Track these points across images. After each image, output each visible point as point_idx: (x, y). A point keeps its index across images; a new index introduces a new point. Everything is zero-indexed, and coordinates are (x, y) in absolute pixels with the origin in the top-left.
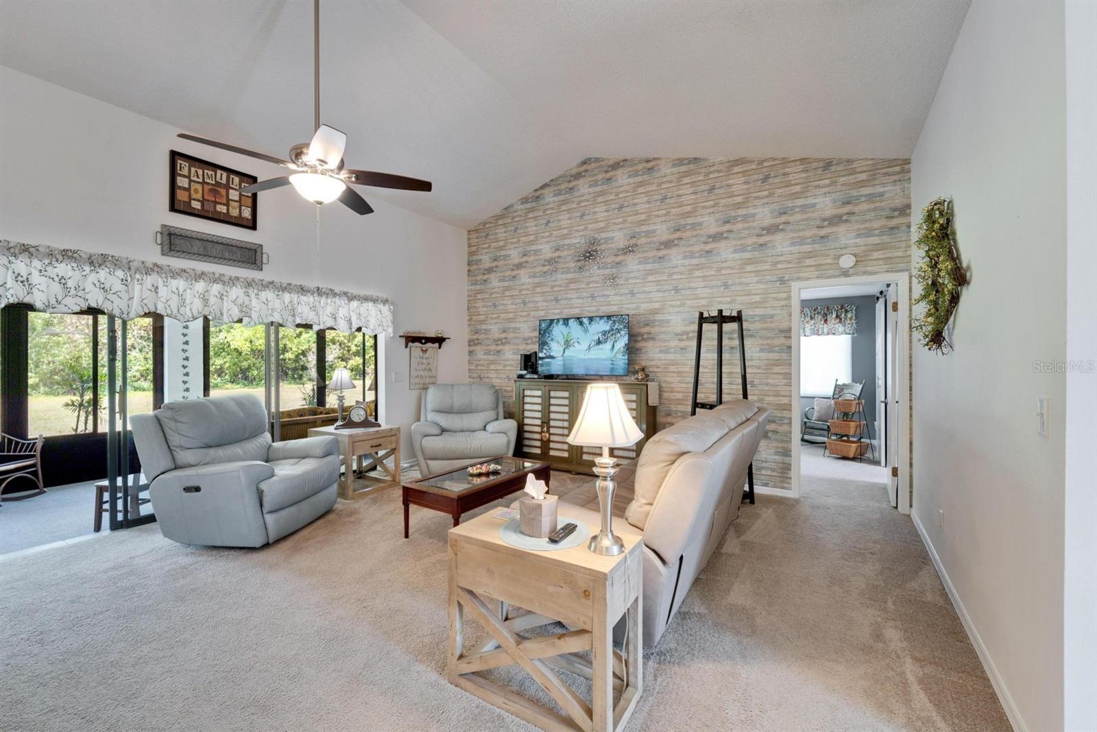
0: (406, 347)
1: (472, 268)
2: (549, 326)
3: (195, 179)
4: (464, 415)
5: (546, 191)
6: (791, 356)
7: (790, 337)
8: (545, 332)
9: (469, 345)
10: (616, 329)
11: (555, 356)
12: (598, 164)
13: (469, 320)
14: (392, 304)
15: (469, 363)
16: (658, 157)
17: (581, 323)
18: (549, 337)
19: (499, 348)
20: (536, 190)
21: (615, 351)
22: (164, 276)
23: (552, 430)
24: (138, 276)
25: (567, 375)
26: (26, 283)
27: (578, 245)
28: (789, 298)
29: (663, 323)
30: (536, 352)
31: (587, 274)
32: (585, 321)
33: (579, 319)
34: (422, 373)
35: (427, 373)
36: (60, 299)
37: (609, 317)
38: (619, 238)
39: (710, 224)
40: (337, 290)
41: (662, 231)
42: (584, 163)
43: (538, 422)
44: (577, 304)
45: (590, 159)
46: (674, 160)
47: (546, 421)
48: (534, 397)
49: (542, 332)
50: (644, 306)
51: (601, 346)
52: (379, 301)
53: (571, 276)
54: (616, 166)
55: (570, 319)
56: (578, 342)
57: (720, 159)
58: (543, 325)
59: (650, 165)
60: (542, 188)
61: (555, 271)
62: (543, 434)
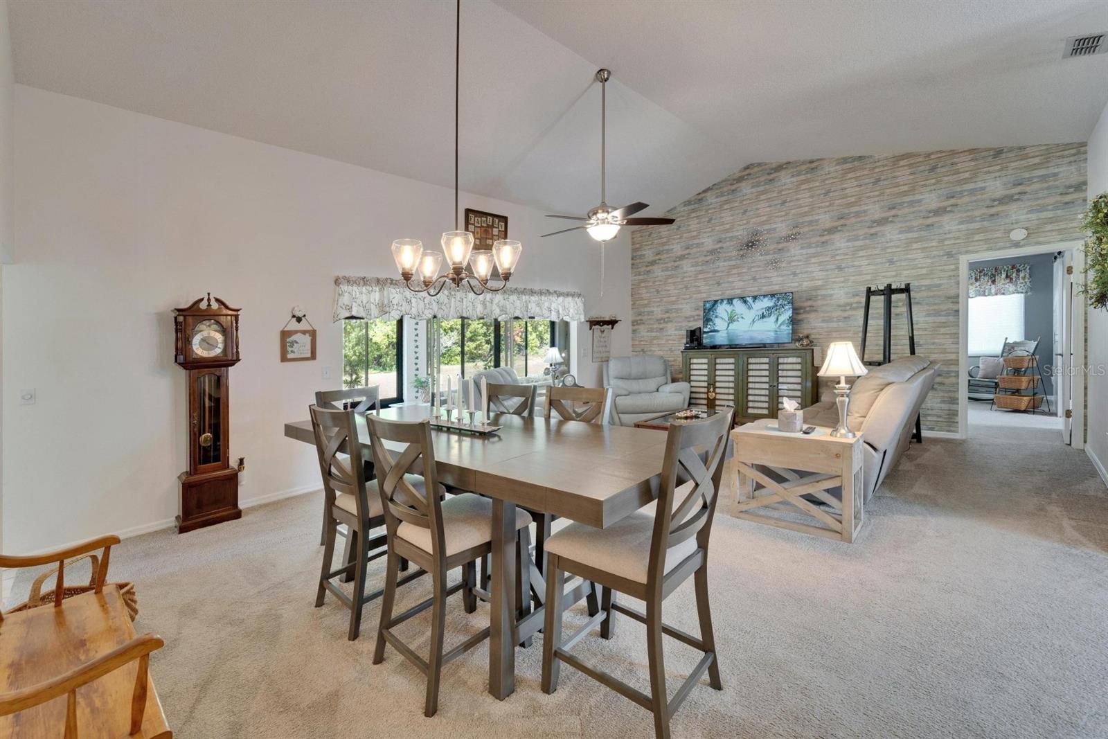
0: (590, 329)
1: (635, 262)
2: (714, 305)
3: (477, 225)
4: (640, 380)
5: (709, 194)
6: (959, 319)
7: (958, 303)
8: (709, 310)
9: (633, 325)
10: (780, 305)
11: (719, 329)
12: (760, 169)
13: (632, 305)
14: (583, 297)
15: (633, 340)
16: (822, 158)
17: (745, 302)
18: (713, 314)
19: (661, 326)
20: (699, 194)
21: (779, 322)
23: (718, 391)
25: (730, 345)
27: (740, 237)
28: (957, 269)
29: (825, 297)
30: (700, 328)
31: (750, 260)
32: (749, 300)
33: (744, 300)
34: (601, 349)
35: (604, 349)
37: (773, 295)
38: (782, 228)
39: (875, 210)
40: (550, 290)
41: (825, 220)
42: (747, 168)
43: (705, 384)
44: (738, 285)
45: (753, 164)
46: (838, 159)
47: (712, 383)
48: (700, 364)
49: (706, 311)
50: (806, 284)
51: (764, 320)
52: (576, 296)
53: (733, 263)
54: (779, 168)
55: (734, 298)
56: (742, 318)
57: (885, 155)
58: (708, 305)
59: (813, 165)
60: (705, 191)
61: (718, 260)
62: (710, 394)
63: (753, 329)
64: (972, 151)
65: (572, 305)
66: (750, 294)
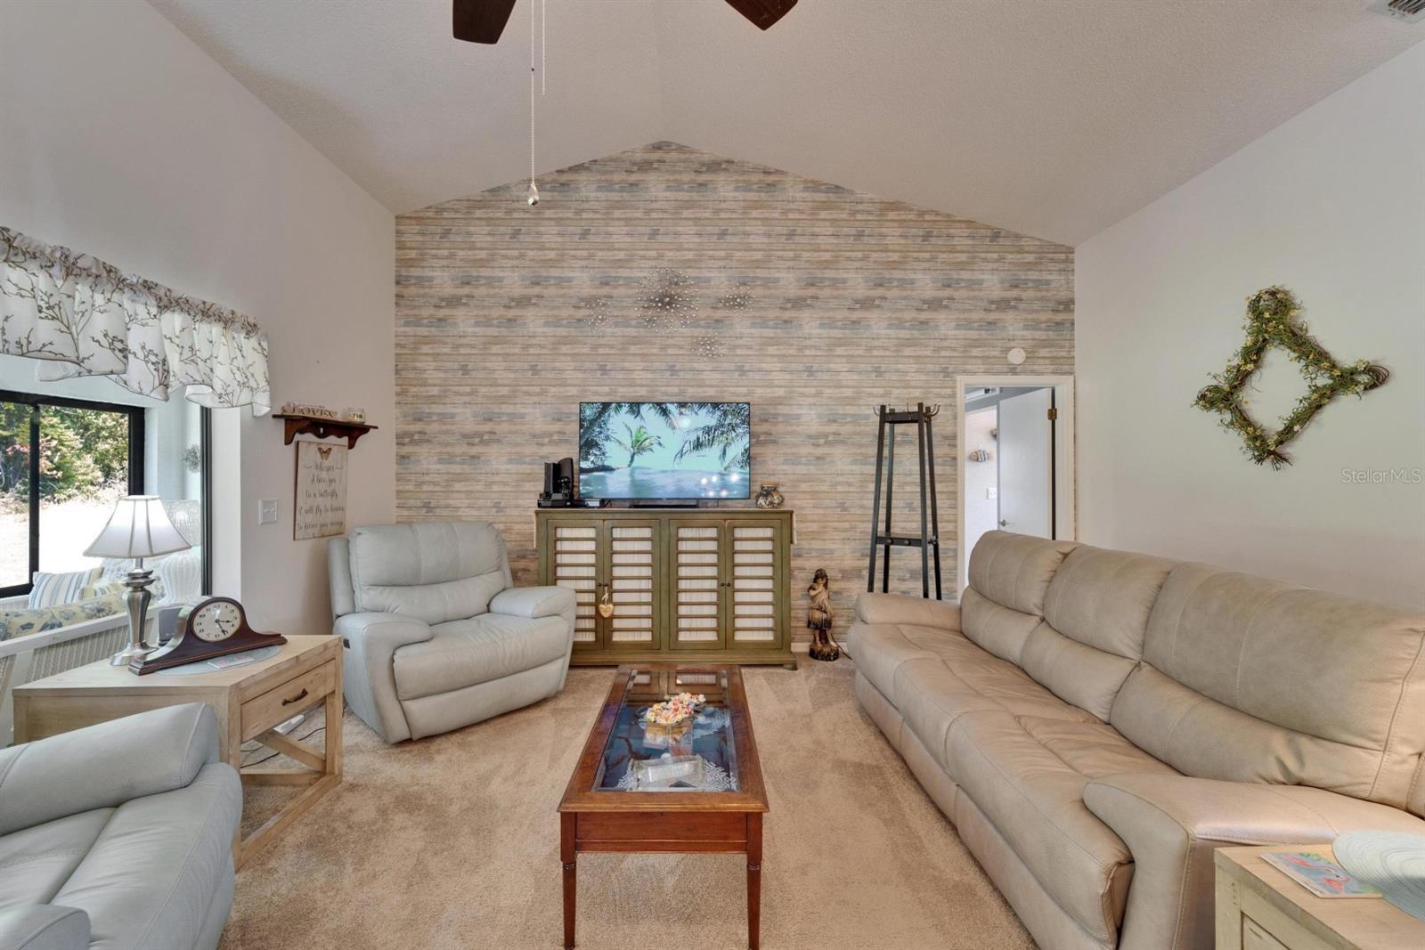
0: (288, 440)
1: (406, 292)
2: (601, 413)
5: (583, 177)
6: (956, 470)
7: (955, 446)
8: (592, 422)
9: (401, 444)
10: (729, 424)
11: (613, 467)
12: (683, 156)
13: (398, 394)
14: (266, 336)
15: (398, 480)
16: (780, 170)
17: (665, 412)
18: (601, 433)
19: (474, 451)
20: (561, 172)
21: (728, 458)
23: (617, 597)
25: (638, 500)
27: (646, 282)
28: (953, 395)
29: (789, 419)
30: (573, 460)
31: (663, 332)
32: (672, 408)
33: (662, 408)
34: (320, 501)
35: (328, 502)
37: (716, 405)
38: (720, 282)
39: (858, 284)
41: (787, 282)
42: (658, 147)
43: (591, 585)
44: (640, 378)
45: (668, 144)
46: (806, 181)
47: (607, 582)
48: (578, 541)
49: (586, 425)
51: (701, 451)
52: (238, 325)
53: (632, 332)
54: (715, 166)
55: (643, 403)
56: (660, 444)
57: (870, 195)
58: (589, 412)
59: (771, 179)
60: (574, 170)
61: (602, 320)
62: (601, 606)
63: (682, 468)
64: (969, 223)
65: (223, 353)
66: (674, 399)
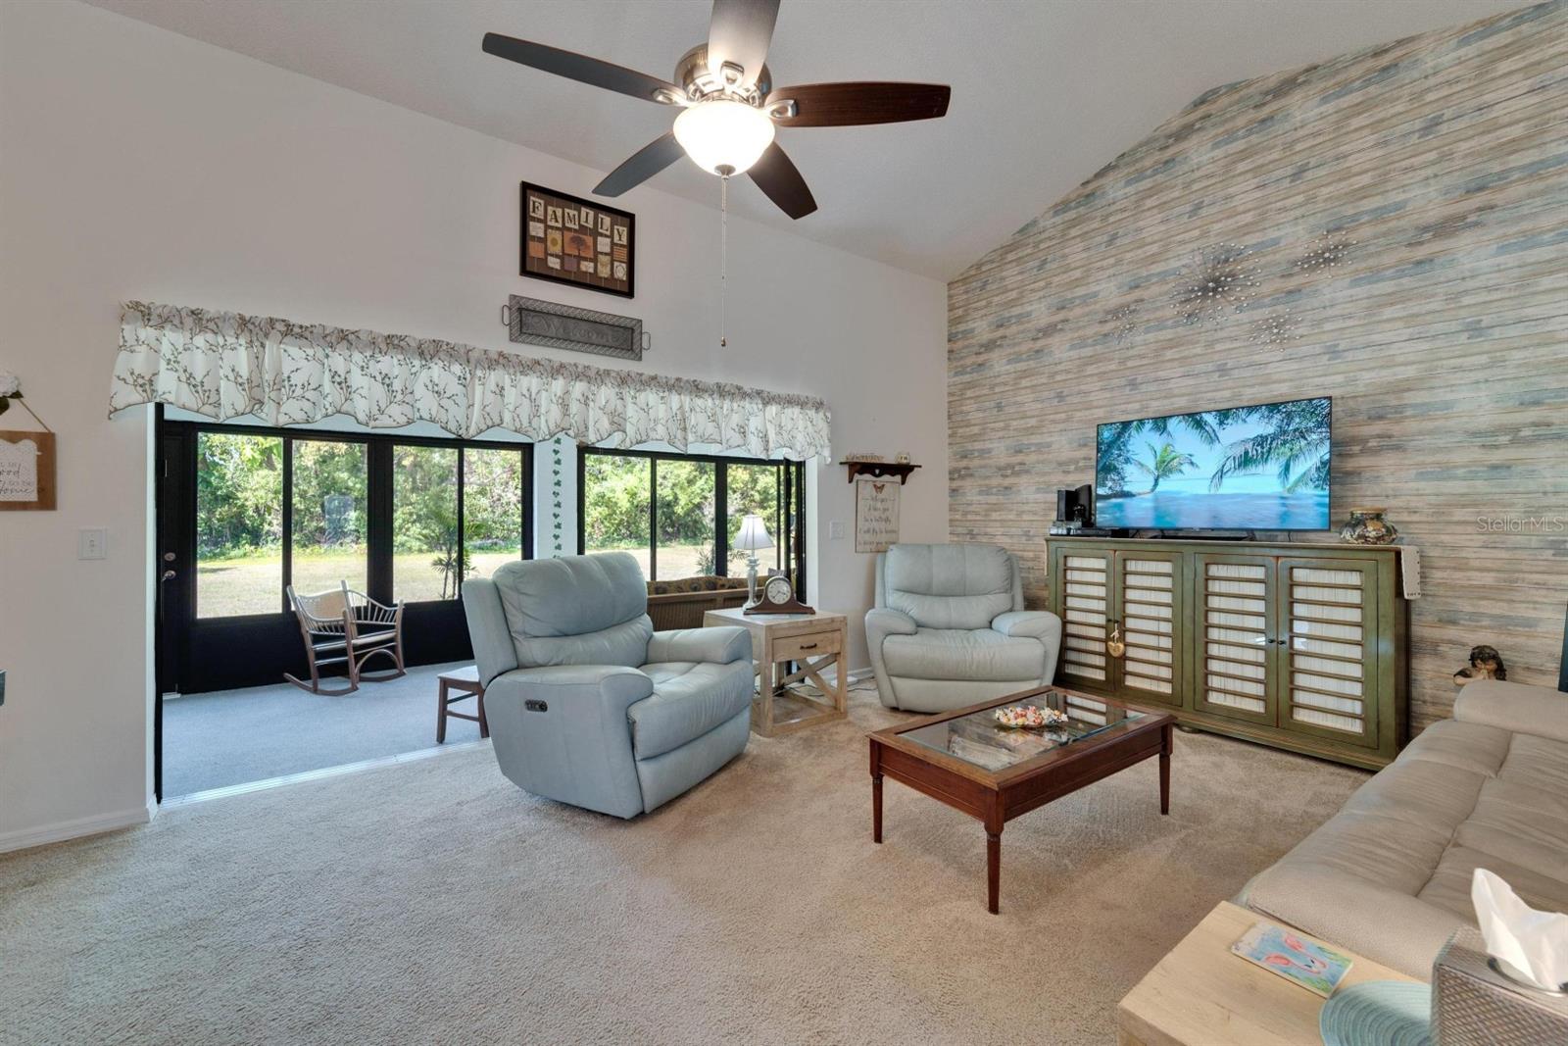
0: (850, 481)
1: (955, 346)
2: (1120, 435)
3: (552, 223)
4: (951, 599)
5: (1108, 180)
8: (1110, 445)
9: (951, 479)
10: (1295, 430)
11: (1134, 491)
12: (1236, 97)
13: (950, 436)
14: (830, 408)
15: (950, 510)
16: (1414, 34)
17: (1199, 424)
18: (1119, 456)
19: (1007, 482)
20: (1088, 182)
21: (1293, 476)
22: (512, 371)
23: (1130, 638)
24: (479, 373)
25: (1162, 530)
26: (343, 385)
27: (1184, 271)
29: (1429, 410)
30: (1090, 487)
31: (1209, 325)
32: (1210, 419)
33: (1195, 420)
34: (875, 525)
35: (883, 525)
36: (383, 407)
37: (1274, 407)
38: (1297, 237)
40: (747, 388)
41: (1426, 200)
42: (1202, 101)
43: (1101, 620)
44: (1181, 387)
45: (1214, 91)
46: (1464, 29)
47: (1118, 617)
48: (1089, 572)
49: (1104, 448)
50: (1367, 377)
51: (1252, 469)
52: (809, 405)
53: (1168, 334)
54: (1287, 86)
55: (1171, 417)
56: (1192, 463)
58: (1106, 434)
59: (1386, 60)
60: (1099, 175)
61: (1130, 329)
62: (1111, 643)
63: (1223, 491)
65: (801, 424)
66: (1212, 406)
